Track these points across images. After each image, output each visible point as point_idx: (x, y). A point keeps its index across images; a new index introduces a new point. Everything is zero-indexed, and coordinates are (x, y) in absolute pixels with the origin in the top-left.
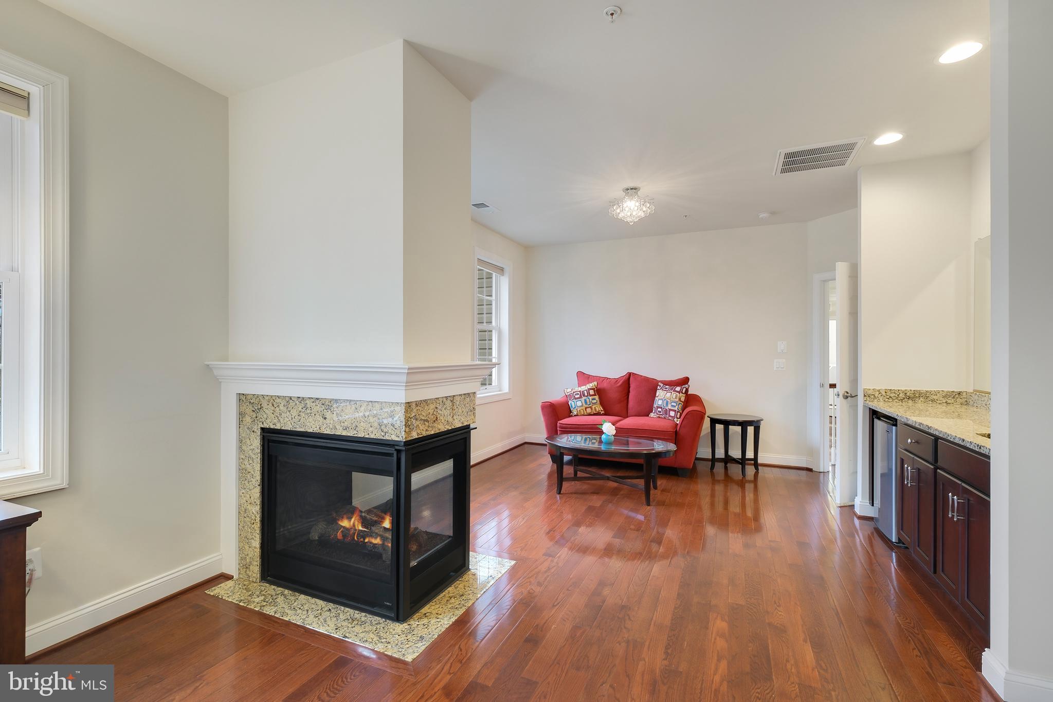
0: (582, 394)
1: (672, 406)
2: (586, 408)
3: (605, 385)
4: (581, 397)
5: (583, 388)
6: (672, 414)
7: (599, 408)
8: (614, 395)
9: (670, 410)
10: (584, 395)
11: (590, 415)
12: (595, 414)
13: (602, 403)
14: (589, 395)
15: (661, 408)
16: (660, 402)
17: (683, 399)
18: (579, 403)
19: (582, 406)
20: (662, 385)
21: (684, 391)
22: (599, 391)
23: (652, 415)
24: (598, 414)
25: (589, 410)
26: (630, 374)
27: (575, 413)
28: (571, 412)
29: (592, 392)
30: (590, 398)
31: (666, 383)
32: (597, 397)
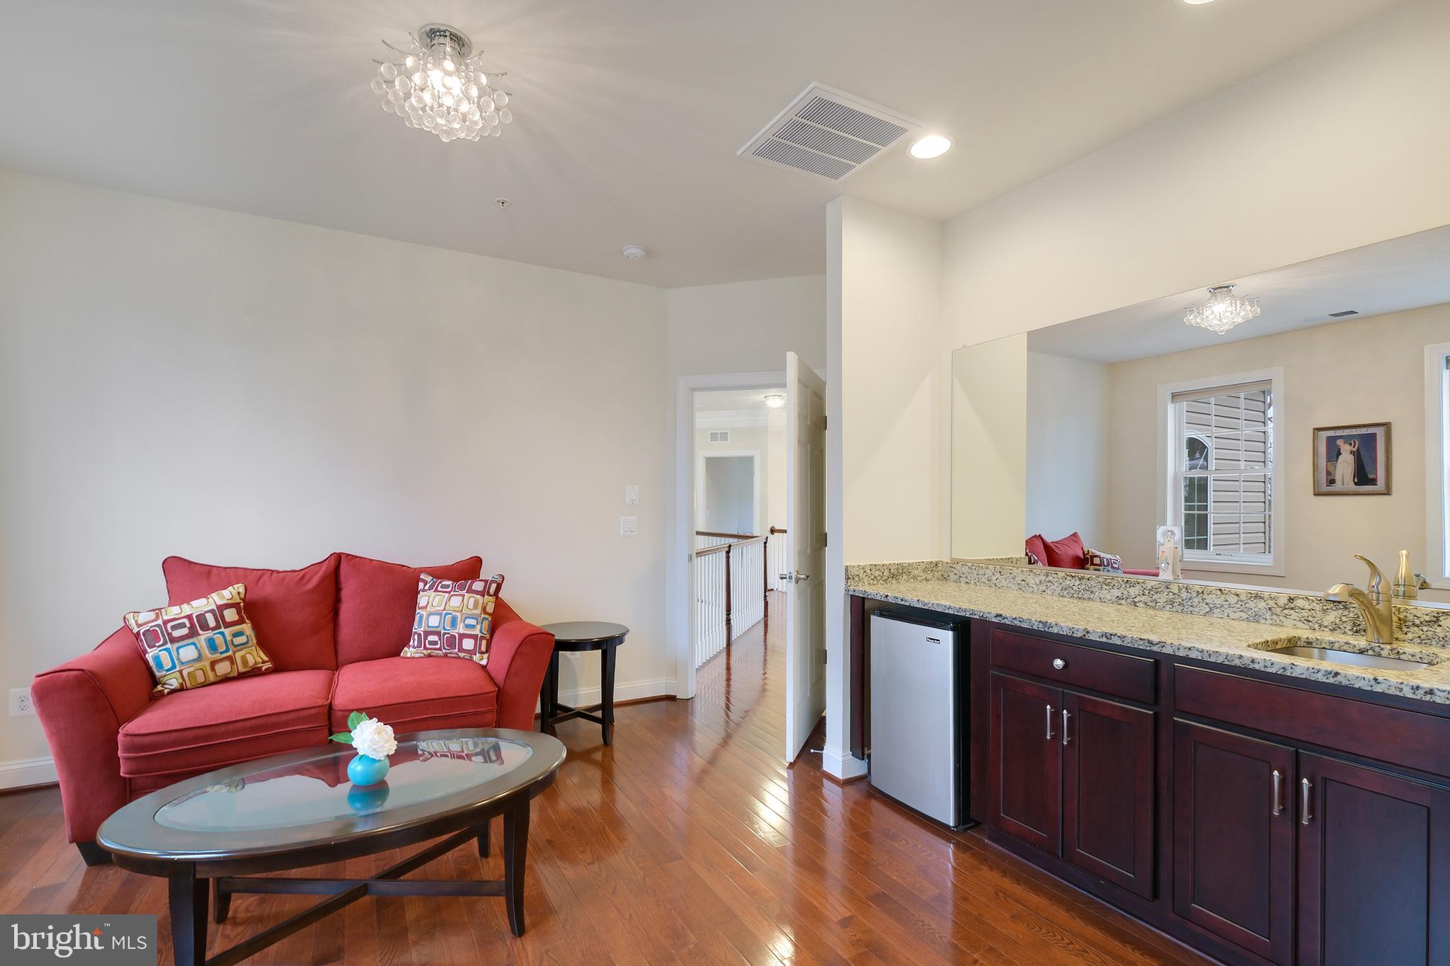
0: (197, 625)
1: (467, 626)
2: (213, 664)
3: (267, 590)
4: (193, 633)
5: (200, 605)
6: (468, 644)
7: (256, 656)
8: (298, 615)
9: (462, 636)
10: (205, 627)
11: (226, 679)
12: (242, 676)
13: (262, 643)
14: (222, 622)
15: (438, 633)
16: (434, 621)
17: (490, 609)
18: (188, 653)
19: (200, 658)
20: (429, 579)
21: (492, 590)
22: (251, 609)
23: (408, 652)
24: (255, 673)
25: (224, 668)
26: (338, 558)
27: (174, 683)
28: (155, 681)
29: (231, 615)
30: (228, 632)
31: (440, 574)
32: (247, 628)
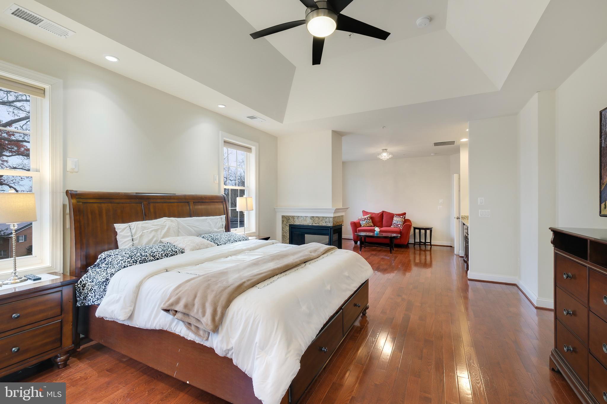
0: (365, 219)
1: (400, 223)
2: (367, 224)
3: (374, 216)
4: (365, 220)
5: (366, 217)
6: (399, 226)
7: (372, 224)
8: (377, 219)
9: (399, 224)
10: (366, 219)
12: (370, 226)
13: (373, 222)
14: (368, 219)
15: (395, 224)
16: (395, 222)
17: (403, 220)
18: (364, 222)
19: (365, 223)
20: (395, 215)
21: (404, 218)
22: (371, 218)
23: (392, 226)
24: (372, 226)
25: (368, 225)
26: (383, 211)
27: (363, 225)
28: (361, 225)
29: (369, 218)
30: (368, 220)
31: (397, 215)
32: (371, 220)
